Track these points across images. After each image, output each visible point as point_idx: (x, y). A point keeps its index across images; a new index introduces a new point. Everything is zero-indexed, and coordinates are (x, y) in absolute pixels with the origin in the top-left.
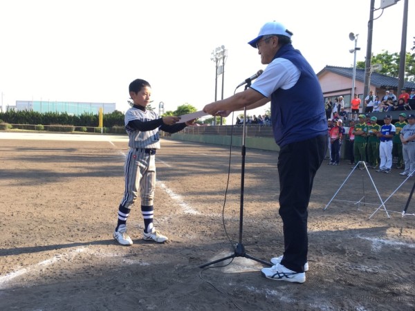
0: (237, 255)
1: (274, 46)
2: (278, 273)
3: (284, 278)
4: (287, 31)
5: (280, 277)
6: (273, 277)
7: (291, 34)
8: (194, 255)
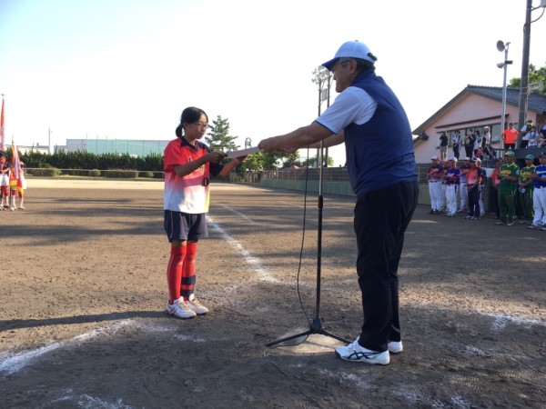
0: (313, 331)
1: (351, 71)
2: (356, 353)
3: (363, 359)
4: (370, 55)
5: (359, 358)
6: (349, 358)
7: (375, 59)
8: (262, 331)
